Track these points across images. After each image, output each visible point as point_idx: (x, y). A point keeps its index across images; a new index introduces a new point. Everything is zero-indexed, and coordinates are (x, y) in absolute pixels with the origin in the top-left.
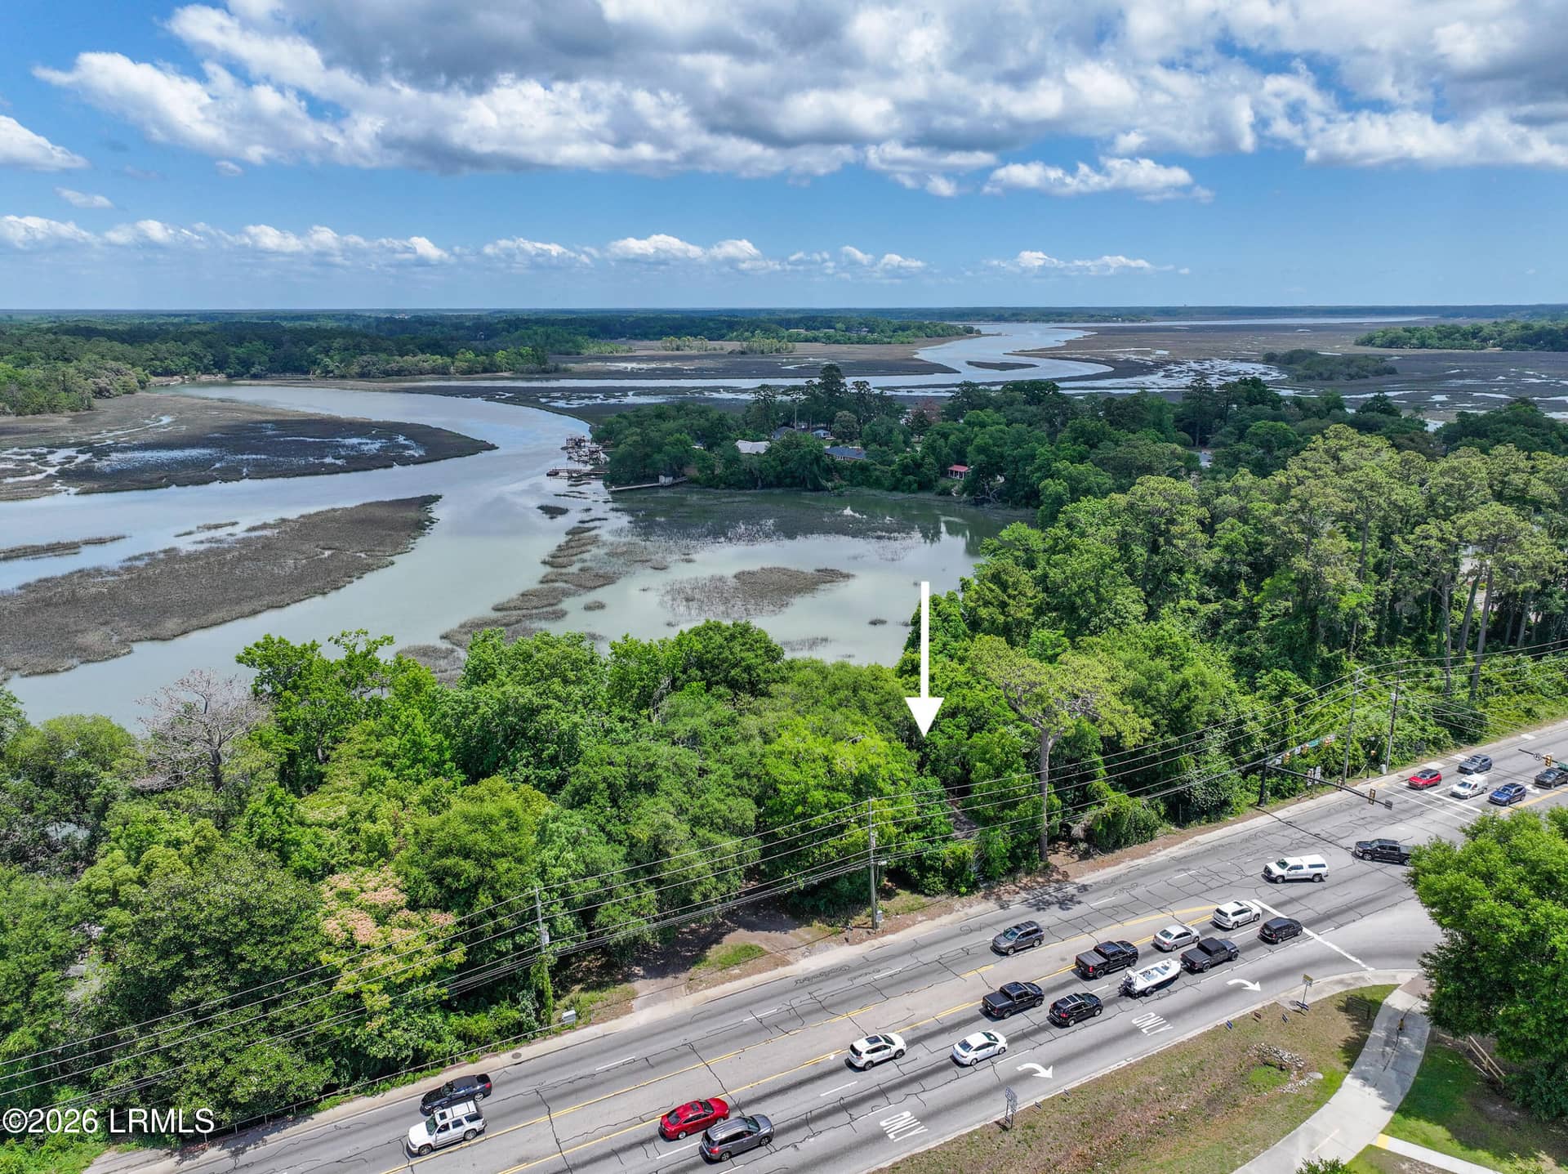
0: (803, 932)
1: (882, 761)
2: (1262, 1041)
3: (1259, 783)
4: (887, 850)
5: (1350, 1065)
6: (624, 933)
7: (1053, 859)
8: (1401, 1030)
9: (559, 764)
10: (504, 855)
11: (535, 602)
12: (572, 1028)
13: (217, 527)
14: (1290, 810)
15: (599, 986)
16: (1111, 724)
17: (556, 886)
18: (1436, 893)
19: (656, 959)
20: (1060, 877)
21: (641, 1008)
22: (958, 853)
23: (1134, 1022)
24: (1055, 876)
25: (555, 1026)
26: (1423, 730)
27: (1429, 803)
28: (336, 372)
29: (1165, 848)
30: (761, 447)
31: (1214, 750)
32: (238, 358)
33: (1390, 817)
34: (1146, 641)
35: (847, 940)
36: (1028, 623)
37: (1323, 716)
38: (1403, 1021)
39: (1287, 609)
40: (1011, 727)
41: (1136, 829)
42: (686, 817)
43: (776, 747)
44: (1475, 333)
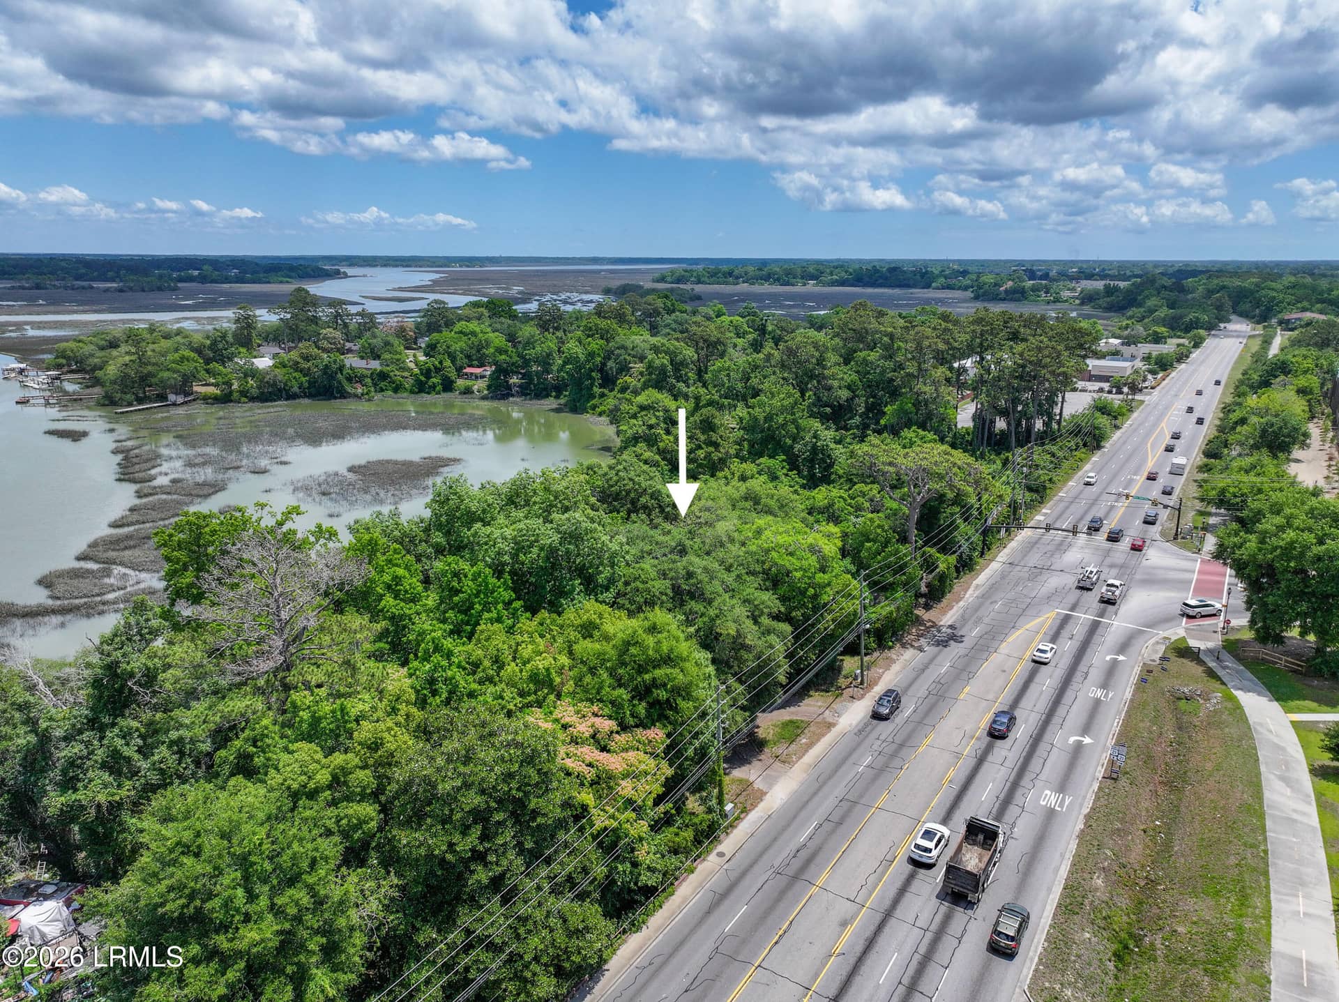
0: (812, 702)
5: (1224, 684)
8: (1219, 659)
12: (738, 818)
14: (1002, 556)
20: (932, 624)
21: (769, 788)
23: (1091, 695)
24: (928, 624)
29: (965, 592)
38: (1216, 655)
44: (730, 274)
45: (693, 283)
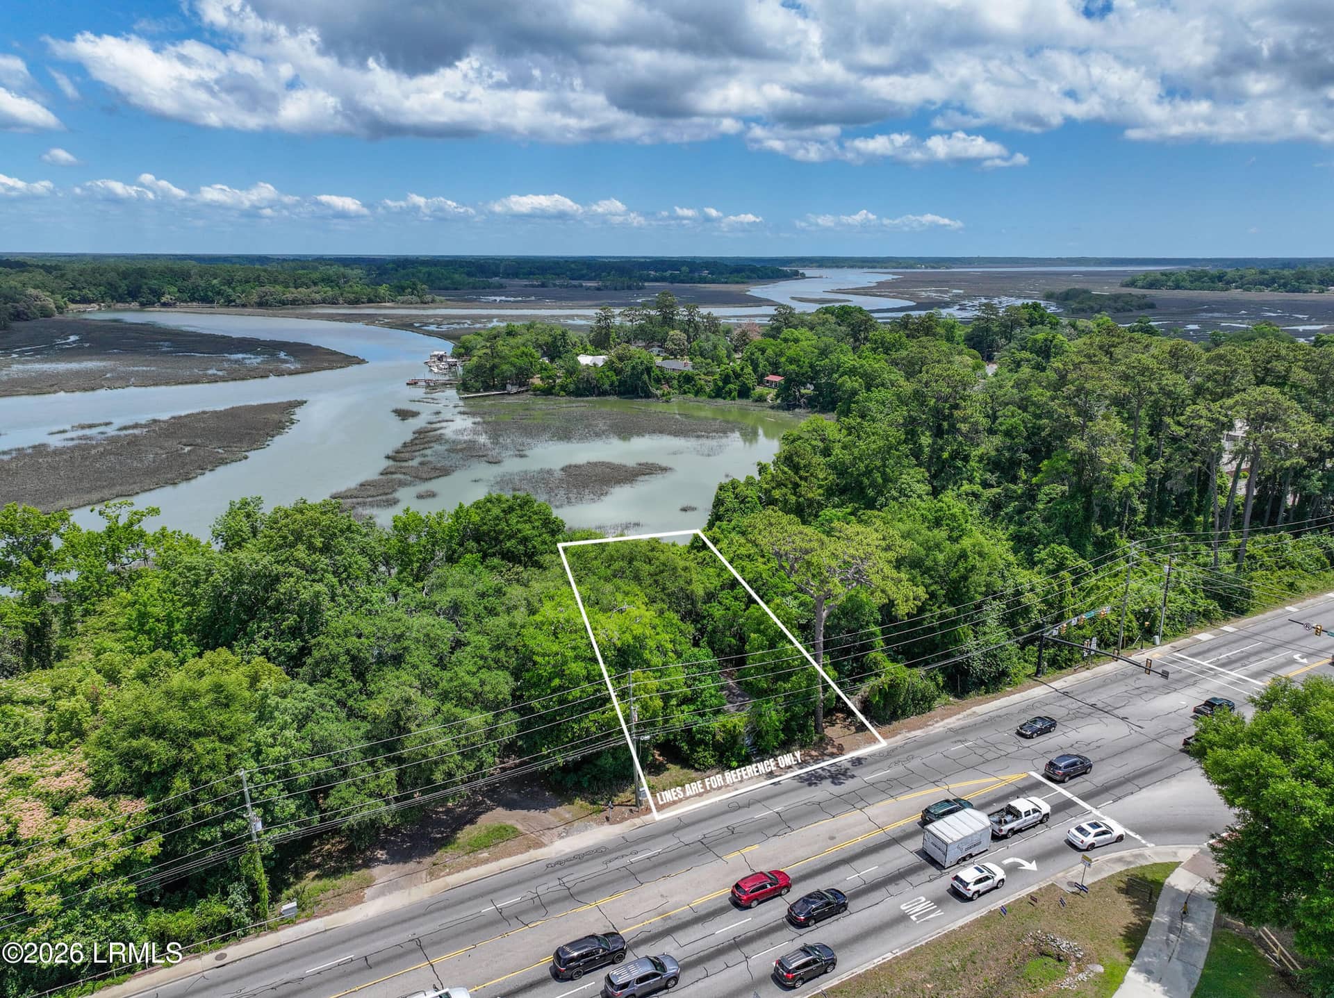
0: (565, 811)
1: (648, 632)
2: (1038, 928)
3: (1036, 654)
4: (653, 724)
5: (1132, 956)
6: (358, 816)
7: (830, 732)
8: (1185, 914)
9: (301, 635)
10: (205, 734)
11: (372, 491)
12: (291, 922)
13: (91, 426)
14: (1066, 681)
15: (336, 873)
16: (883, 591)
17: (272, 767)
18: (1227, 770)
19: (403, 841)
20: (835, 750)
21: (373, 898)
22: (729, 726)
23: (903, 907)
24: (830, 749)
25: (272, 920)
26: (1194, 604)
27: (1202, 672)
28: (238, 301)
29: (942, 720)
30: (600, 360)
31: (992, 622)
32: (150, 289)
33: (1164, 686)
34: (924, 512)
35: (607, 819)
36: (818, 503)
37: (1098, 588)
38: (1186, 905)
39: (1064, 493)
40: (789, 598)
41: (913, 700)
42: (435, 691)
43: (538, 618)
44: (1220, 278)
45: (1170, 288)
